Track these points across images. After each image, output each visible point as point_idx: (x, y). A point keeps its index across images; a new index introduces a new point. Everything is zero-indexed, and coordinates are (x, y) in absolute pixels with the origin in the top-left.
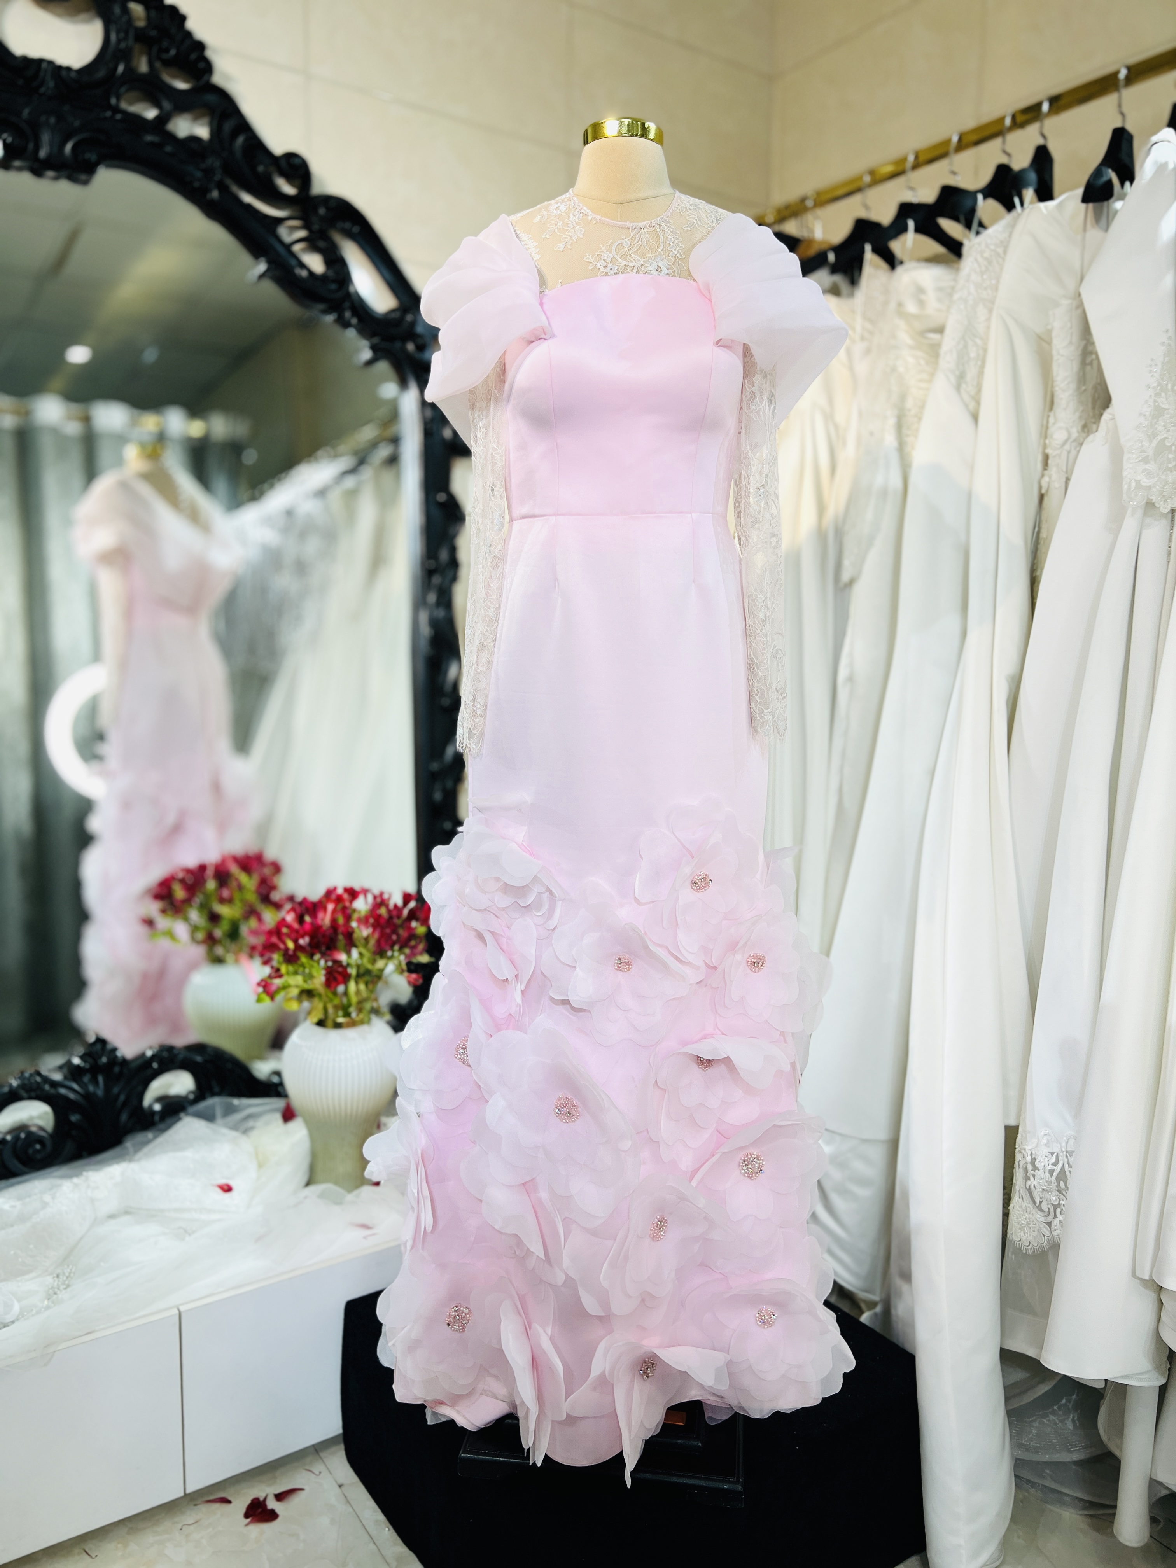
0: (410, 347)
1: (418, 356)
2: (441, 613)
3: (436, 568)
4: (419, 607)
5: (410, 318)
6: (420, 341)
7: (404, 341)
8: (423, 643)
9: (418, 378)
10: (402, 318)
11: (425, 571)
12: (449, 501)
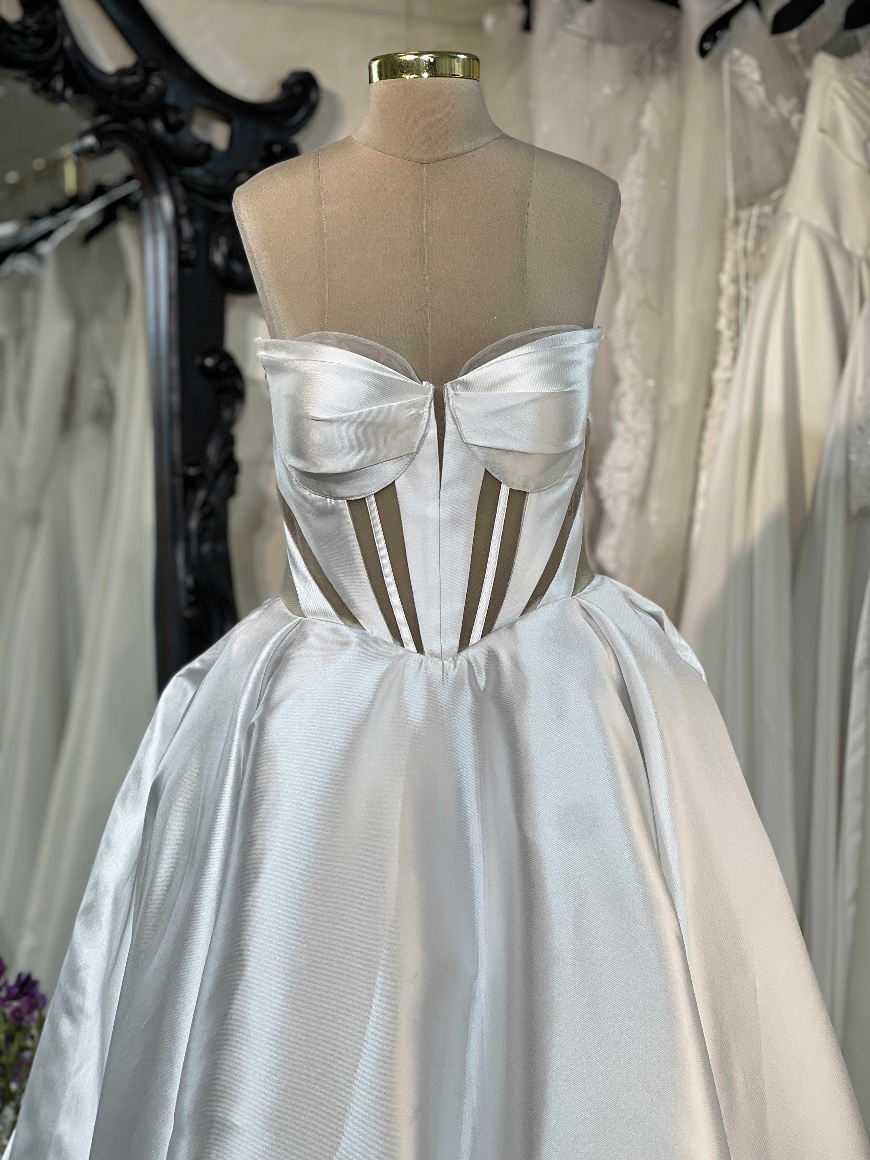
0: (158, 126)
1: (170, 138)
2: (206, 548)
3: (201, 476)
4: (174, 539)
5: (156, 81)
6: (172, 119)
7: (147, 119)
8: (183, 598)
9: (169, 174)
10: (145, 83)
11: (179, 483)
12: (223, 367)
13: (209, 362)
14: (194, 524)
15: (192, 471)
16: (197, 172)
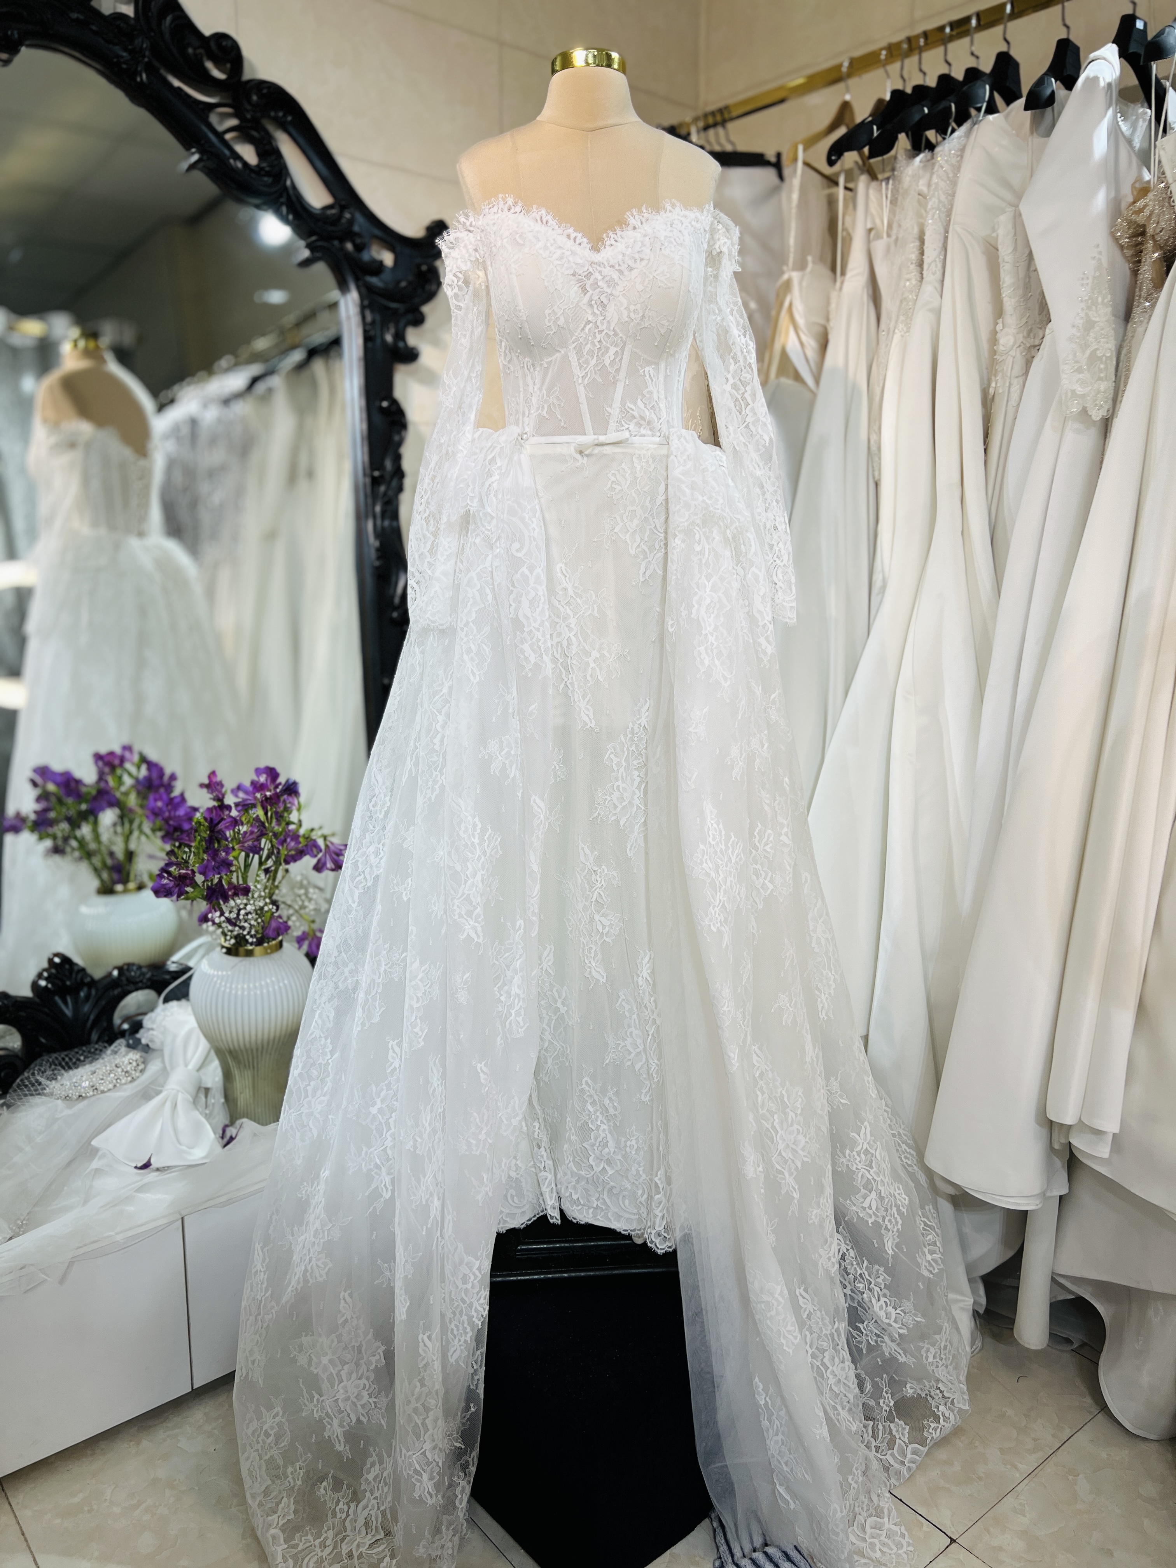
0: (349, 246)
1: (357, 256)
2: (386, 523)
3: (382, 477)
4: (367, 517)
5: (348, 215)
6: (358, 241)
7: (342, 240)
8: (373, 554)
9: (357, 280)
10: (340, 216)
11: (368, 480)
12: (394, 408)
13: (385, 404)
14: (378, 509)
15: (376, 474)
16: (374, 280)
